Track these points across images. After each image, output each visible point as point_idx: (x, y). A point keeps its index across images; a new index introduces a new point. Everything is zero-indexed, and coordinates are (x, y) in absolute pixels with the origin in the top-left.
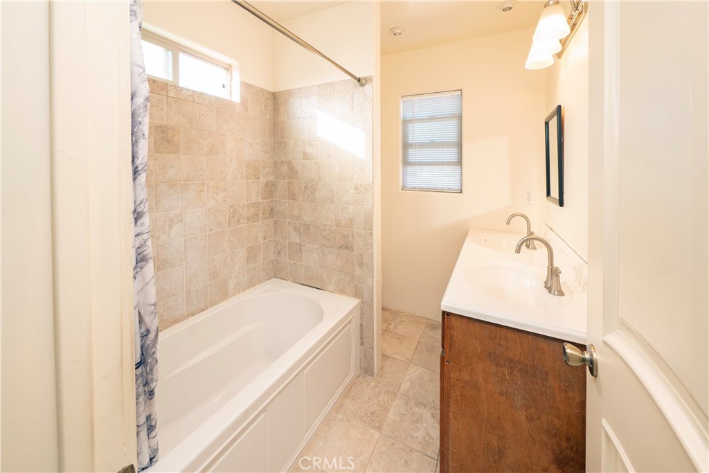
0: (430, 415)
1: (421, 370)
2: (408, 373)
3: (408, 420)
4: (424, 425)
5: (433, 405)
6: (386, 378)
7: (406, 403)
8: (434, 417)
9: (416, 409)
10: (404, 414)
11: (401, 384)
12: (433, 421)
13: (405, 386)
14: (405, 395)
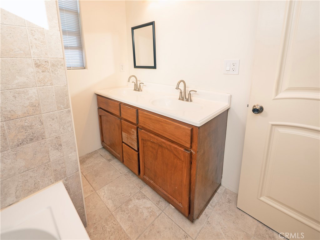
0: (137, 200)
1: (106, 188)
2: (102, 197)
3: (134, 216)
4: (141, 207)
5: (132, 195)
6: (95, 216)
7: (122, 211)
8: (139, 199)
9: (130, 206)
10: (129, 217)
11: (107, 207)
12: (141, 201)
13: (110, 205)
14: (117, 208)
